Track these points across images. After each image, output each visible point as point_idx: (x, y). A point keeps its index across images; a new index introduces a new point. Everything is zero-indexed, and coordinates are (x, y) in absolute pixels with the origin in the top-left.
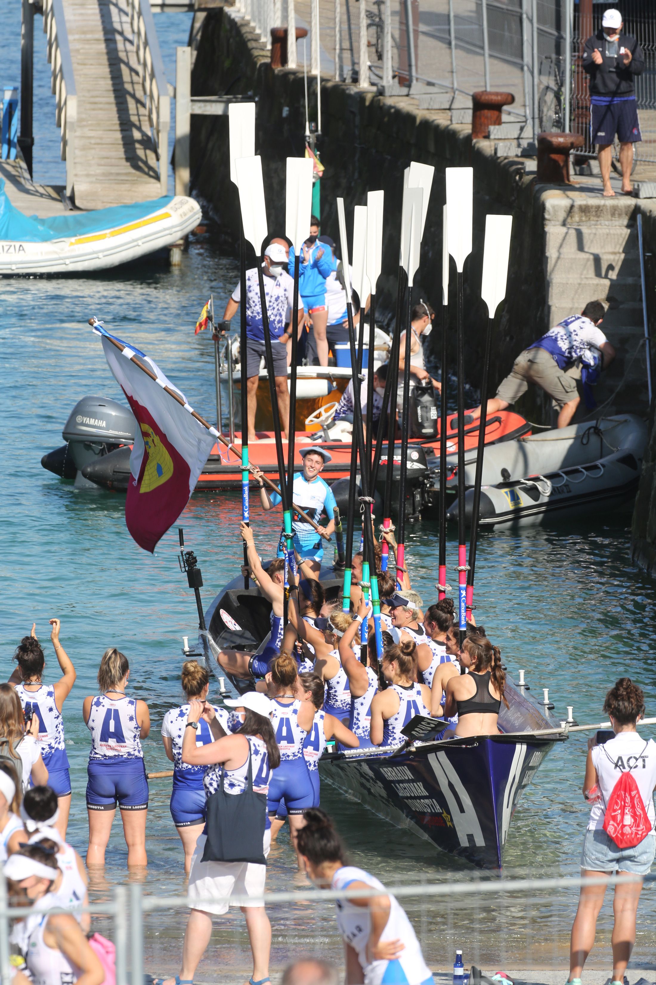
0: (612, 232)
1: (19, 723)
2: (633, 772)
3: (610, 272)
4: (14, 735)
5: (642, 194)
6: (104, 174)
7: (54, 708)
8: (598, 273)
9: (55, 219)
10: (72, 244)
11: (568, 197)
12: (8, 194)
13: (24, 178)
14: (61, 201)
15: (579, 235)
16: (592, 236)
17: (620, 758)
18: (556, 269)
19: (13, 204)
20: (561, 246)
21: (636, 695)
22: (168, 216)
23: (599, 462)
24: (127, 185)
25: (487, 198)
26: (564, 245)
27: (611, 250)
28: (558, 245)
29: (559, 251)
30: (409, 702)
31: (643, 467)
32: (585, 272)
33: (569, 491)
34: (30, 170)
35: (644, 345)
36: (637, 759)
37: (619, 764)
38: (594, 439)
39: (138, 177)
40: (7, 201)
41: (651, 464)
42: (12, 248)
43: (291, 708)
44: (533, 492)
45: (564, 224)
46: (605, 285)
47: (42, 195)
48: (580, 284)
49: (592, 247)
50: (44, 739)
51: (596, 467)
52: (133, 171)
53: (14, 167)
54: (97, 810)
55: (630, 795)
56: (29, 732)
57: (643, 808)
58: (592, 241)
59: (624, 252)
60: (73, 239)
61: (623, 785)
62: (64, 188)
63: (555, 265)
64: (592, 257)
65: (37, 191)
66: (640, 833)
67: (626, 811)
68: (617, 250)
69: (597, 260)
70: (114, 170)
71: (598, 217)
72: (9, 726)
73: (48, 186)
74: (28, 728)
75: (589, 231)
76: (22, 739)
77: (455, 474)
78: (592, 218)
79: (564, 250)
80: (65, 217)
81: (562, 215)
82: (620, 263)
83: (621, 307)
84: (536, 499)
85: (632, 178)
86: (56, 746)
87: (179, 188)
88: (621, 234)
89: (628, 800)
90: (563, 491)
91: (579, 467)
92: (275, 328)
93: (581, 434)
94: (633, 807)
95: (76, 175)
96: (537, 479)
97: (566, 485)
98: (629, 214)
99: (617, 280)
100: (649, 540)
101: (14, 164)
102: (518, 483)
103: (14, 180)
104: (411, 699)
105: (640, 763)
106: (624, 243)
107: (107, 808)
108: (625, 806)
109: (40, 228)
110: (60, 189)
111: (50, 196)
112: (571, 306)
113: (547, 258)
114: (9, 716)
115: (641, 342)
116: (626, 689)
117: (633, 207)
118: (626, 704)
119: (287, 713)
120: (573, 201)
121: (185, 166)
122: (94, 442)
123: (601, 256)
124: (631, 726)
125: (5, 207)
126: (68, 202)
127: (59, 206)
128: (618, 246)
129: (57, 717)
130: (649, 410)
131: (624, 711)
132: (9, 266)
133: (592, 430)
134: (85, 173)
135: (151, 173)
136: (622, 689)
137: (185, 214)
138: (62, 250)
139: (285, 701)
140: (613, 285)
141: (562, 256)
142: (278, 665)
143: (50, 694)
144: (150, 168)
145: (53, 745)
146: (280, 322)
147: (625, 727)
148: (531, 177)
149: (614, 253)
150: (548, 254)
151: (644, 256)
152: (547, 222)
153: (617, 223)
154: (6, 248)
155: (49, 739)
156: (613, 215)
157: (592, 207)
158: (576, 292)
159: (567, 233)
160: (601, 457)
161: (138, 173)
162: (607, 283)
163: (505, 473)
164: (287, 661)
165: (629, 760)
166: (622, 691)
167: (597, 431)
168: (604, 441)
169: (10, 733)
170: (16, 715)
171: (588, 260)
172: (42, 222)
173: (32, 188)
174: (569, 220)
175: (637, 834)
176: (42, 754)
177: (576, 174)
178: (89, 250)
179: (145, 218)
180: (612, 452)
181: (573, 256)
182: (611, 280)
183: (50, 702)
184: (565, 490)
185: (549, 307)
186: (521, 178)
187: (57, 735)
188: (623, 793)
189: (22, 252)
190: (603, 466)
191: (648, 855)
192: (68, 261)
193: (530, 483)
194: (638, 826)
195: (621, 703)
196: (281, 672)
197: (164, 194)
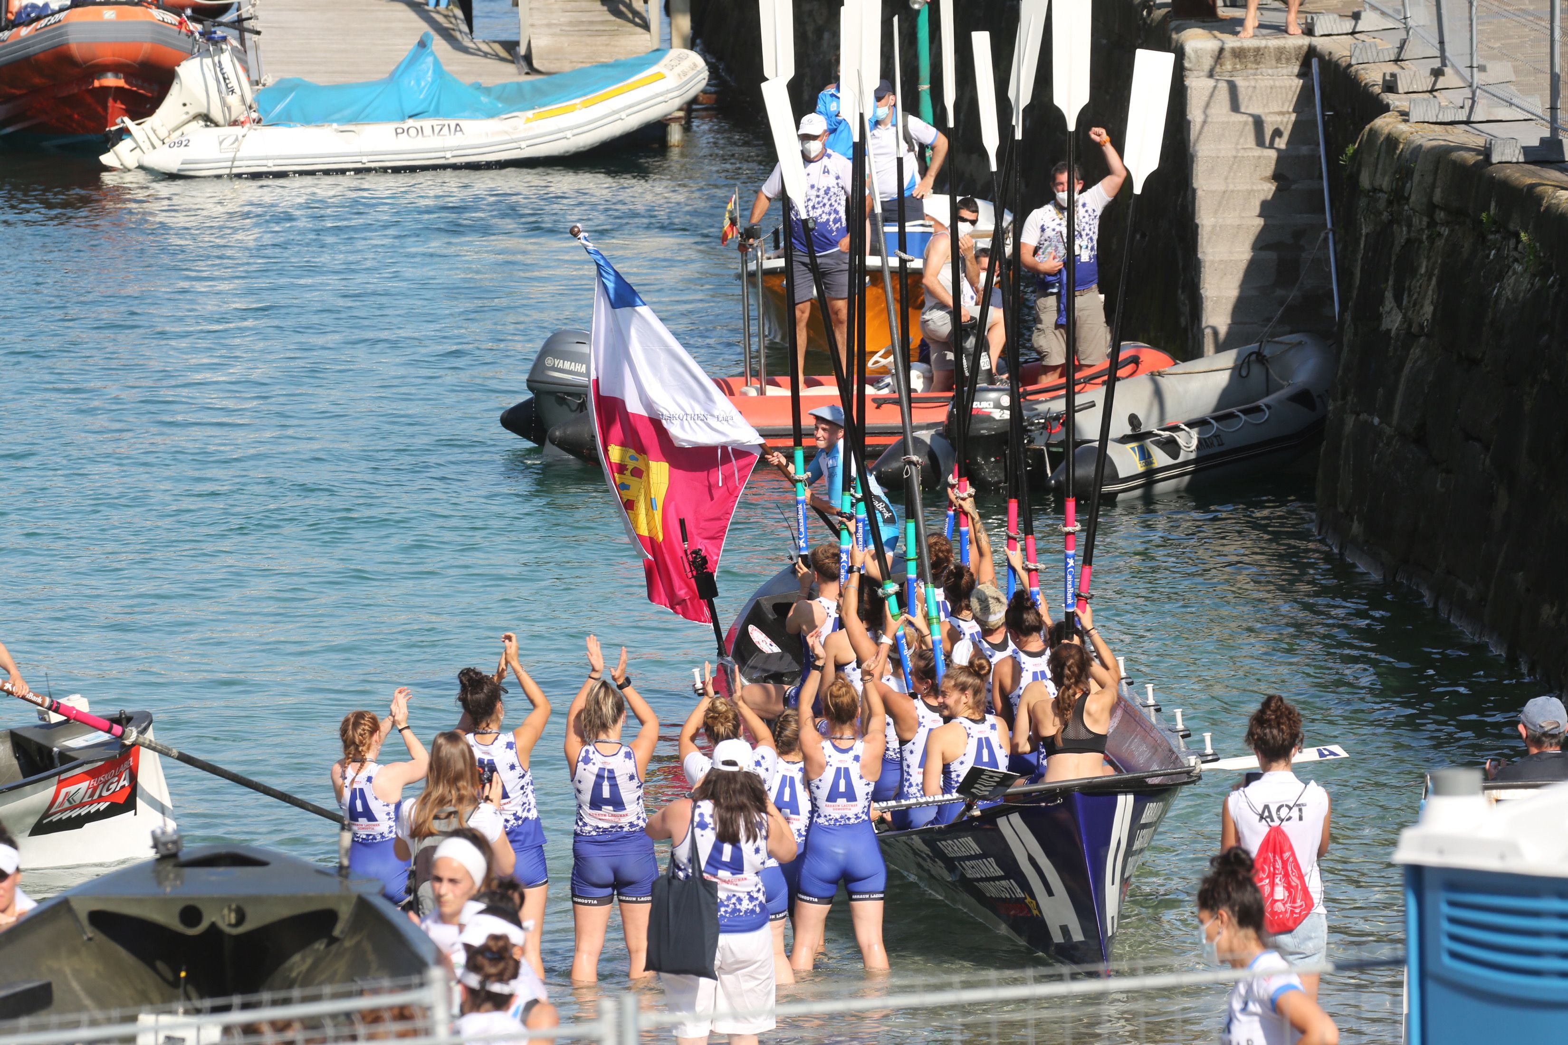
0: (1277, 84)
1: (473, 786)
2: (1286, 827)
3: (1277, 140)
4: (465, 802)
5: (1318, 31)
6: (571, 23)
7: (517, 764)
8: (1260, 142)
9: (504, 86)
10: (528, 120)
11: (1215, 37)
12: (437, 54)
13: (461, 32)
14: (512, 62)
15: (1233, 89)
16: (1250, 89)
17: (1267, 807)
18: (1202, 137)
19: (446, 68)
20: (1207, 105)
21: (1289, 719)
22: (661, 77)
23: (1261, 403)
24: (604, 38)
25: (1104, 42)
26: (1212, 104)
27: (1277, 109)
28: (1203, 104)
29: (1205, 112)
30: (980, 740)
31: (1330, 408)
32: (1242, 140)
33: (1221, 444)
34: (469, 19)
35: (1326, 239)
36: (1290, 808)
37: (1265, 815)
38: (1256, 369)
39: (619, 26)
40: (436, 63)
41: (1340, 403)
42: (446, 128)
43: (852, 754)
44: (1171, 447)
45: (1211, 75)
46: (1270, 157)
47: (486, 55)
48: (1235, 157)
49: (1251, 106)
50: (506, 807)
51: (1258, 409)
52: (613, 18)
53: (446, 16)
54: (587, 904)
55: (1281, 858)
56: (487, 799)
57: (1301, 877)
58: (1250, 98)
59: (1294, 111)
60: (530, 114)
61: (1271, 845)
62: (517, 43)
63: (1200, 133)
64: (1250, 119)
65: (479, 50)
66: (1297, 911)
67: (1277, 881)
68: (1285, 109)
69: (1258, 123)
70: (585, 17)
71: (1258, 63)
72: (458, 789)
73: (495, 42)
74: (486, 793)
75: (1247, 84)
76: (477, 807)
77: (1062, 424)
78: (1249, 65)
79: (1212, 111)
80: (518, 84)
81: (1208, 62)
82: (1290, 127)
83: (1293, 187)
84: (1175, 456)
85: (1302, 8)
86: (525, 815)
87: (676, 40)
88: (1291, 87)
89: (1279, 865)
90: (1212, 444)
91: (1234, 410)
92: (832, 231)
93: (1240, 362)
94: (1286, 875)
95: (532, 25)
96: (1176, 428)
97: (1216, 436)
98: (1301, 59)
99: (1287, 150)
100: (1341, 509)
101: (446, 13)
102: (1150, 434)
103: (447, 34)
104: (983, 736)
105: (1295, 813)
106: (1295, 99)
107: (602, 901)
108: (1274, 874)
109: (484, 99)
110: (511, 46)
111: (497, 55)
112: (1223, 188)
113: (1189, 122)
114: (459, 777)
115: (1322, 235)
116: (1275, 711)
117: (1306, 48)
118: (1275, 732)
119: (846, 761)
120: (1223, 43)
121: (683, 12)
122: (569, 394)
123: (1264, 118)
124: (1282, 763)
125: (434, 71)
126: (523, 63)
127: (511, 68)
128: (1287, 104)
129: (523, 777)
130: (1336, 328)
131: (1272, 741)
132: (442, 154)
133: (1253, 357)
134: (545, 22)
135: (637, 20)
136: (1269, 712)
137: (685, 74)
138: (515, 128)
139: (844, 744)
140: (1282, 158)
141: (1209, 120)
142: (831, 695)
143: (510, 746)
144: (636, 13)
145: (519, 814)
146: (835, 221)
147: (1274, 765)
148: (1164, 11)
149: (1281, 113)
150: (1189, 117)
151: (1323, 115)
152: (1187, 73)
153: (1285, 71)
154: (437, 129)
155: (514, 806)
156: (1279, 60)
157: (1249, 50)
158: (1231, 168)
159: (1215, 87)
160: (1268, 394)
161: (618, 20)
162: (1273, 154)
163: (1133, 420)
164: (844, 689)
165: (1279, 809)
166: (1270, 715)
167: (1260, 358)
168: (1271, 371)
169: (461, 799)
170: (468, 774)
171: (1246, 123)
172: (487, 91)
173: (471, 45)
174: (1218, 69)
175: (1292, 912)
176: (506, 827)
177: (1225, 6)
178: (554, 128)
179: (630, 81)
180: (1281, 387)
181: (1226, 120)
182: (1278, 150)
183: (511, 756)
184: (1216, 443)
185: (1194, 191)
186: (1149, 14)
187: (525, 800)
188: (1271, 855)
189: (459, 134)
190: (1269, 407)
191: (1316, 941)
192: (523, 144)
193: (1166, 434)
194: (1294, 902)
195: (1268, 731)
196: (836, 705)
197: (655, 47)
